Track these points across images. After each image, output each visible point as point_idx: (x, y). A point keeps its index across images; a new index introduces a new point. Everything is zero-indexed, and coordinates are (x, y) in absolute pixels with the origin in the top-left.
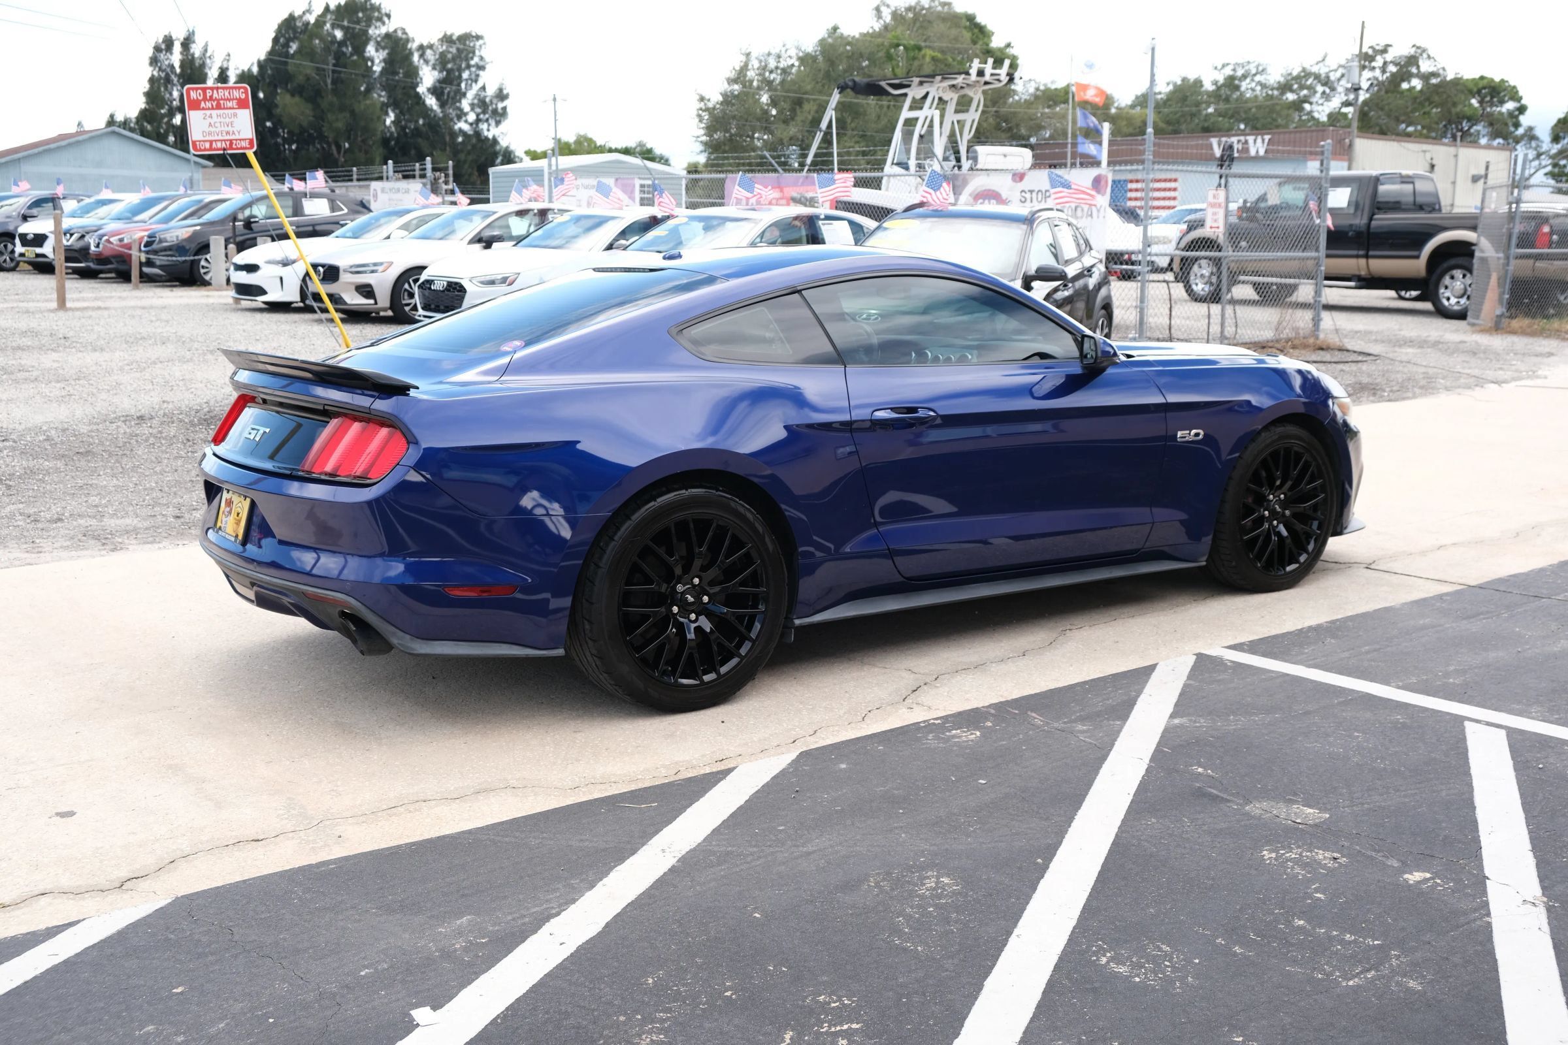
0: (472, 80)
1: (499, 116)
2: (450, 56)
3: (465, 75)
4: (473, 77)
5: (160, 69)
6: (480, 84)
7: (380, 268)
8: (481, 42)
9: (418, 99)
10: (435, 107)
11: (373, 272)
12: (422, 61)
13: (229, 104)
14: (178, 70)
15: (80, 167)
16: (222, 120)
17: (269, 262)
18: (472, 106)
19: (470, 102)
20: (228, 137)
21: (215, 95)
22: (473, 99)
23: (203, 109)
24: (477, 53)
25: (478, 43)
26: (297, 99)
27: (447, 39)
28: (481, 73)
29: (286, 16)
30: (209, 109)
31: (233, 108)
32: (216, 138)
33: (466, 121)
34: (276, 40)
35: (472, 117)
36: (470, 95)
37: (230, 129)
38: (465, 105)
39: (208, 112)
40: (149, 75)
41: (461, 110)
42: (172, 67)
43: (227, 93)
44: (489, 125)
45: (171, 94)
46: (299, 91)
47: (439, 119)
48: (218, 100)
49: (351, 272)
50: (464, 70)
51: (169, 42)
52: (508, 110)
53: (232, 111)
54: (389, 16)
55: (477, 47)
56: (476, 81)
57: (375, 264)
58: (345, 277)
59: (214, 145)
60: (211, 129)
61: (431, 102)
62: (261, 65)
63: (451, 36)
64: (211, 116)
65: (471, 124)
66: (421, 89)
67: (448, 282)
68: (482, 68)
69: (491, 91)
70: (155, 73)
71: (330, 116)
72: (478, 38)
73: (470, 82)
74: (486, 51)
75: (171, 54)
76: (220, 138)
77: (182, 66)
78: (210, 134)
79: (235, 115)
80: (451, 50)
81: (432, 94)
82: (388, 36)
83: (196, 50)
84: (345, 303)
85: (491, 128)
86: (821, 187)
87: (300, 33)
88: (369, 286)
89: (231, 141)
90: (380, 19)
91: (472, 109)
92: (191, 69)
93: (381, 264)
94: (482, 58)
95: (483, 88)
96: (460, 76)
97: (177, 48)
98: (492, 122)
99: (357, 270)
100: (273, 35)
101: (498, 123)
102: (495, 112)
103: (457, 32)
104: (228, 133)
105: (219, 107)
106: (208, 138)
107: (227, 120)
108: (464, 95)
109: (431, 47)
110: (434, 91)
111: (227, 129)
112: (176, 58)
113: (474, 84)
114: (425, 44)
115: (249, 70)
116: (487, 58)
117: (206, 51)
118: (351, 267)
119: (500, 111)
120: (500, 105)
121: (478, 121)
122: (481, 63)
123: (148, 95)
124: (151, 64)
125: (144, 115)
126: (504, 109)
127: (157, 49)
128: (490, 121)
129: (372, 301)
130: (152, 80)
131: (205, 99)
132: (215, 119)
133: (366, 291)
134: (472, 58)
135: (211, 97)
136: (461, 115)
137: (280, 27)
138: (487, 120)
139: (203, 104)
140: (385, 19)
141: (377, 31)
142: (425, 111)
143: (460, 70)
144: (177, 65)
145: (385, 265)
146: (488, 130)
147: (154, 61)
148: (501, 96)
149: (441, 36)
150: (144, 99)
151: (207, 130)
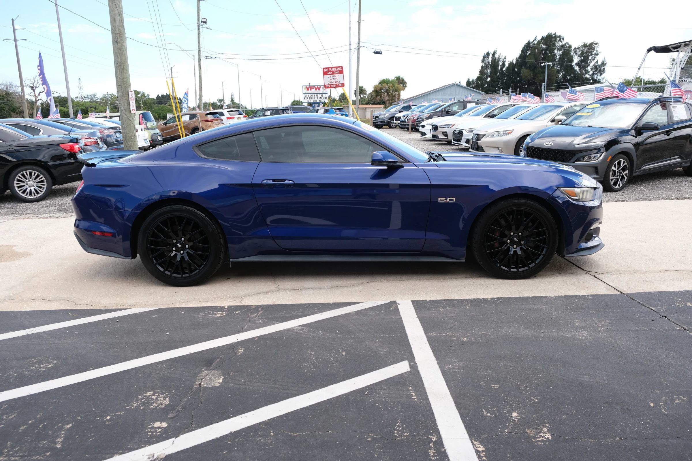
0: (592, 59)
1: (602, 72)
2: (585, 51)
3: (590, 58)
4: (593, 58)
5: (485, 64)
6: (596, 60)
7: (450, 126)
8: (597, 45)
9: (572, 68)
10: (578, 70)
11: (449, 127)
12: (575, 54)
13: (337, 72)
14: (490, 63)
15: (445, 96)
16: (334, 78)
17: (427, 124)
18: (592, 69)
19: (591, 67)
20: (336, 83)
21: (332, 70)
22: (592, 66)
23: (328, 75)
24: (595, 49)
25: (596, 46)
26: (528, 70)
27: (585, 45)
28: (596, 56)
29: (527, 42)
30: (330, 74)
31: (338, 74)
32: (332, 84)
33: (589, 74)
34: (522, 51)
35: (591, 73)
36: (592, 64)
37: (337, 80)
38: (589, 69)
39: (330, 76)
40: (481, 66)
41: (587, 70)
42: (489, 62)
43: (336, 69)
44: (597, 75)
45: (487, 71)
46: (529, 68)
47: (579, 74)
48: (333, 71)
49: (441, 128)
50: (590, 56)
51: (488, 54)
52: (605, 69)
53: (338, 75)
54: (563, 39)
55: (596, 47)
56: (594, 60)
57: (449, 125)
58: (439, 129)
59: (331, 86)
60: (331, 81)
61: (577, 68)
62: (517, 60)
63: (586, 44)
64: (330, 77)
65: (591, 75)
66: (573, 63)
67: (460, 131)
68: (597, 55)
69: (599, 63)
70: (483, 65)
71: (538, 75)
72: (596, 44)
73: (591, 60)
74: (599, 49)
75: (489, 58)
76: (333, 83)
77: (491, 62)
78: (330, 82)
79: (338, 76)
80: (586, 49)
81: (577, 65)
82: (563, 46)
83: (497, 56)
84: (439, 138)
85: (598, 76)
86: (596, 92)
87: (532, 48)
88: (446, 132)
89: (337, 84)
90: (560, 40)
91: (592, 70)
92: (494, 63)
93: (451, 124)
94: (597, 51)
95: (597, 62)
96: (588, 58)
97: (491, 56)
98: (599, 74)
99: (444, 127)
100: (522, 49)
101: (601, 75)
102: (600, 70)
103: (588, 42)
104: (336, 82)
105: (333, 74)
106: (329, 84)
107: (336, 78)
108: (589, 65)
109: (578, 48)
110: (577, 64)
111: (335, 80)
112: (490, 60)
113: (593, 61)
114: (576, 47)
115: (512, 62)
116: (599, 51)
117: (500, 56)
118: (441, 126)
119: (602, 70)
120: (602, 68)
121: (593, 74)
122: (597, 53)
123: (480, 72)
124: (482, 62)
125: (478, 78)
126: (604, 69)
127: (484, 57)
128: (598, 74)
129: (447, 138)
130: (482, 67)
131: (329, 71)
132: (332, 77)
133: (445, 134)
134: (593, 52)
135: (331, 70)
136: (587, 72)
137: (525, 46)
138: (597, 73)
139: (328, 73)
140: (562, 40)
141: (558, 44)
142: (574, 71)
143: (588, 56)
144: (490, 62)
145: (452, 125)
146: (597, 77)
147: (483, 61)
148: (604, 64)
149: (583, 44)
150: (479, 74)
151: (329, 81)
